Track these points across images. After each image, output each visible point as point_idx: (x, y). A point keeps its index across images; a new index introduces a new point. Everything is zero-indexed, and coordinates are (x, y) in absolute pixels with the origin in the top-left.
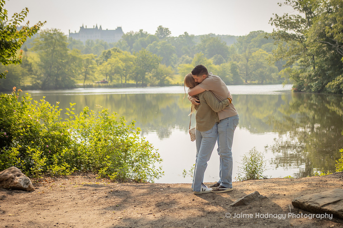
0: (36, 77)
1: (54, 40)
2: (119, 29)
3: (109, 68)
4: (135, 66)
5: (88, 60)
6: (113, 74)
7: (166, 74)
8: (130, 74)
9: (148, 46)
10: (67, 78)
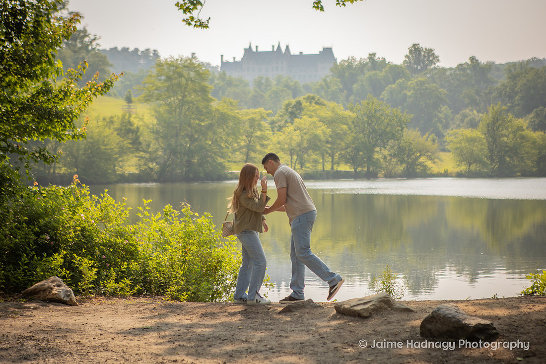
0: (147, 156)
1: (183, 81)
2: (327, 52)
3: (296, 137)
4: (353, 134)
5: (252, 121)
6: (306, 150)
7: (420, 151)
8: (341, 150)
9: (387, 88)
10: (209, 159)
